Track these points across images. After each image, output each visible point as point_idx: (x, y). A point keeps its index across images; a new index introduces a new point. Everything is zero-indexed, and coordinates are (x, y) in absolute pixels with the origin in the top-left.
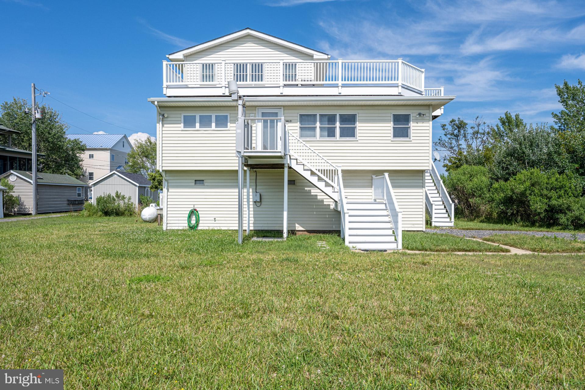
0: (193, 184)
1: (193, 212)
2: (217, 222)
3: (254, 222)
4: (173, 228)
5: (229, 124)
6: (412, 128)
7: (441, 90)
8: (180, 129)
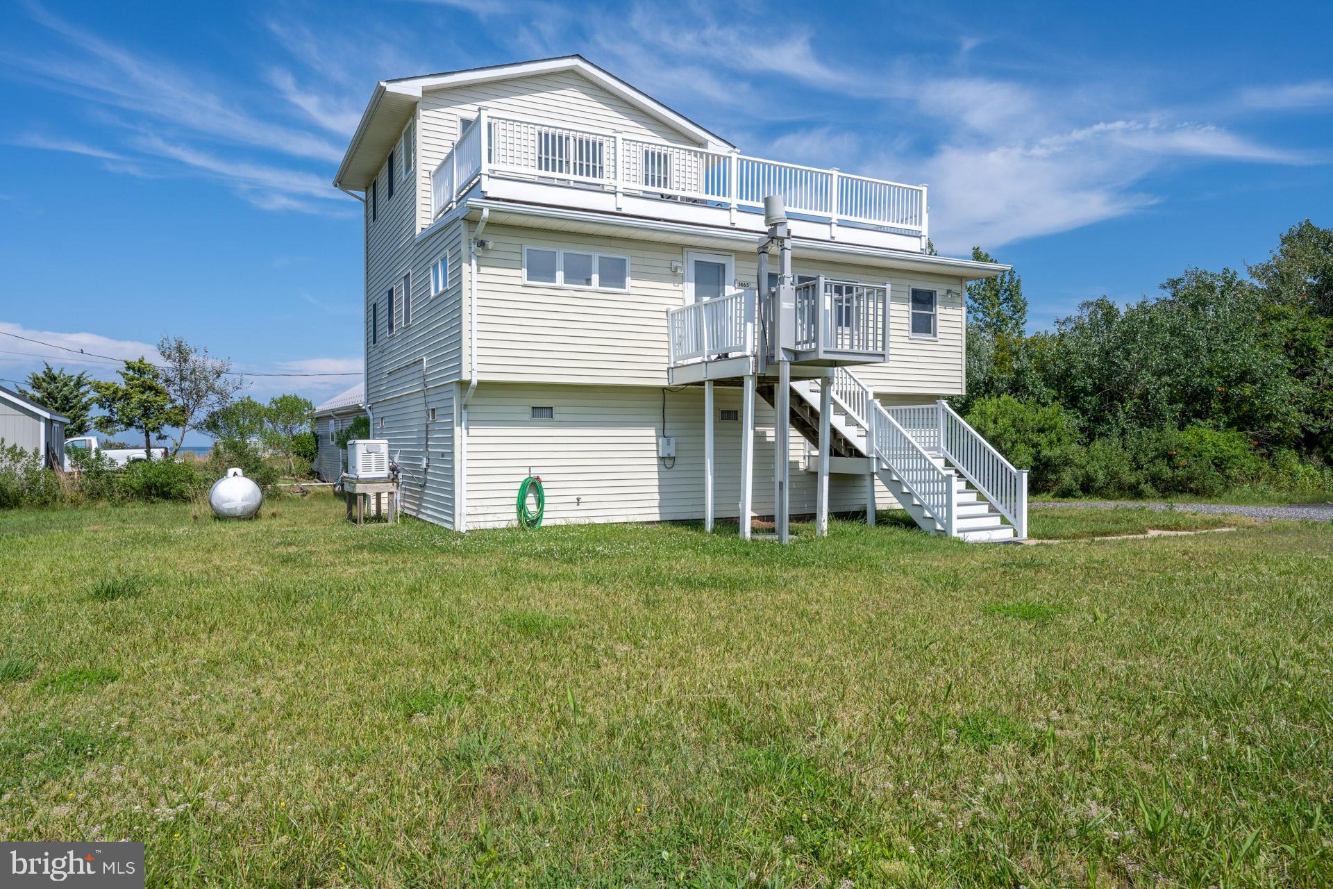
0: (527, 417)
1: (534, 485)
2: (582, 506)
3: (660, 503)
4: (483, 526)
5: (628, 279)
6: (939, 317)
8: (519, 281)
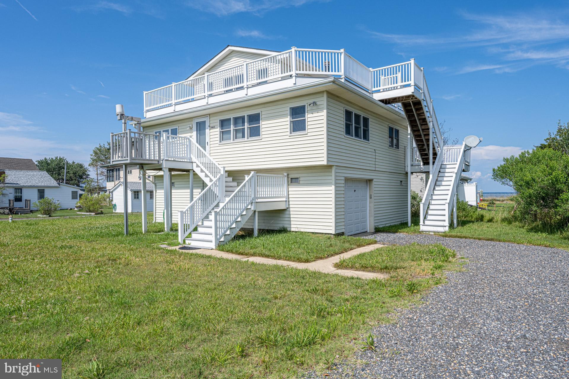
7: (410, 63)
